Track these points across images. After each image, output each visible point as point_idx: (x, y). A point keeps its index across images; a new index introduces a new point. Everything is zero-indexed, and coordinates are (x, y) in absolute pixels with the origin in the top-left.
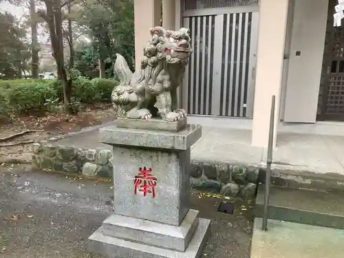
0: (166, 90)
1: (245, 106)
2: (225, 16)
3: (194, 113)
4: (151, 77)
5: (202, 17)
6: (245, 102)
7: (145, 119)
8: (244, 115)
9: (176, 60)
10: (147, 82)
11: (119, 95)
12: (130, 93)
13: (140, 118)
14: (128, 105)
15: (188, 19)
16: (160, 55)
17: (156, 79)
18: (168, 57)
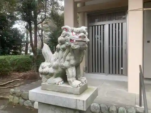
0: (72, 66)
1: (122, 68)
2: (109, 25)
3: (95, 72)
4: (62, 57)
5: (98, 26)
6: (122, 67)
7: (58, 84)
8: (122, 74)
9: (77, 47)
10: (59, 61)
11: (43, 68)
12: (50, 67)
13: (55, 84)
14: (48, 75)
15: (91, 27)
16: (67, 43)
17: (65, 59)
18: (72, 45)
